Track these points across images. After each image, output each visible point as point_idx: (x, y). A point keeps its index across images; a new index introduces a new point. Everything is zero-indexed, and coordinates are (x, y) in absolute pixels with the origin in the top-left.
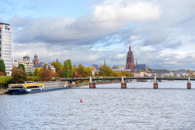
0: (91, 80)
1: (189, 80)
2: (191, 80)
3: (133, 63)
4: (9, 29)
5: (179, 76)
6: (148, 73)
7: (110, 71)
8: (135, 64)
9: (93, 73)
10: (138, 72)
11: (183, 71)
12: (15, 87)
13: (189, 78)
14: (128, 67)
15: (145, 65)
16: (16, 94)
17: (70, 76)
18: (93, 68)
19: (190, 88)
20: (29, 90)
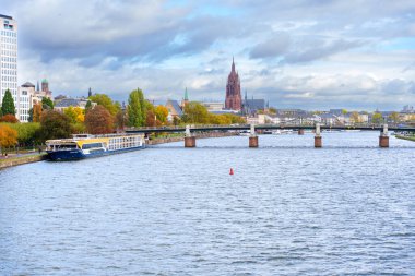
0: (188, 132)
1: (386, 130)
2: (389, 129)
3: (240, 96)
4: (11, 26)
5: (331, 121)
6: (273, 117)
7: (204, 113)
8: (243, 98)
9: (170, 118)
10: (254, 115)
11: (339, 112)
12: (62, 146)
13: (386, 126)
14: (229, 105)
15: (262, 101)
16: (63, 160)
17: (143, 124)
18: (169, 107)
19: (387, 147)
20: (86, 152)
